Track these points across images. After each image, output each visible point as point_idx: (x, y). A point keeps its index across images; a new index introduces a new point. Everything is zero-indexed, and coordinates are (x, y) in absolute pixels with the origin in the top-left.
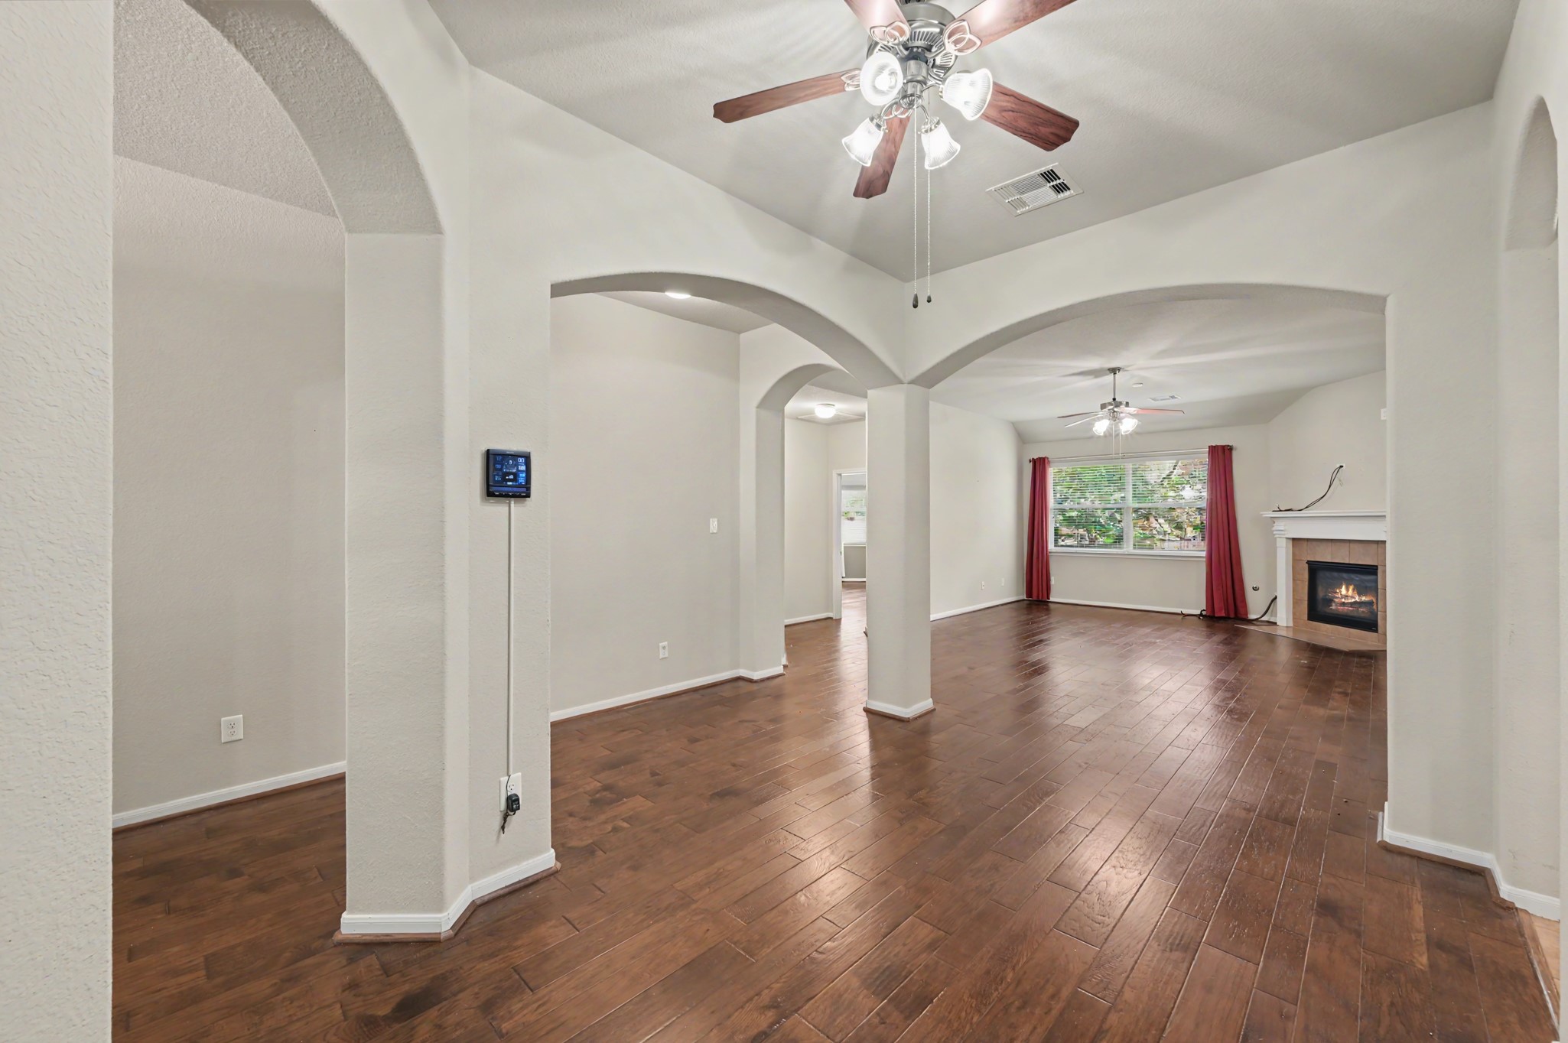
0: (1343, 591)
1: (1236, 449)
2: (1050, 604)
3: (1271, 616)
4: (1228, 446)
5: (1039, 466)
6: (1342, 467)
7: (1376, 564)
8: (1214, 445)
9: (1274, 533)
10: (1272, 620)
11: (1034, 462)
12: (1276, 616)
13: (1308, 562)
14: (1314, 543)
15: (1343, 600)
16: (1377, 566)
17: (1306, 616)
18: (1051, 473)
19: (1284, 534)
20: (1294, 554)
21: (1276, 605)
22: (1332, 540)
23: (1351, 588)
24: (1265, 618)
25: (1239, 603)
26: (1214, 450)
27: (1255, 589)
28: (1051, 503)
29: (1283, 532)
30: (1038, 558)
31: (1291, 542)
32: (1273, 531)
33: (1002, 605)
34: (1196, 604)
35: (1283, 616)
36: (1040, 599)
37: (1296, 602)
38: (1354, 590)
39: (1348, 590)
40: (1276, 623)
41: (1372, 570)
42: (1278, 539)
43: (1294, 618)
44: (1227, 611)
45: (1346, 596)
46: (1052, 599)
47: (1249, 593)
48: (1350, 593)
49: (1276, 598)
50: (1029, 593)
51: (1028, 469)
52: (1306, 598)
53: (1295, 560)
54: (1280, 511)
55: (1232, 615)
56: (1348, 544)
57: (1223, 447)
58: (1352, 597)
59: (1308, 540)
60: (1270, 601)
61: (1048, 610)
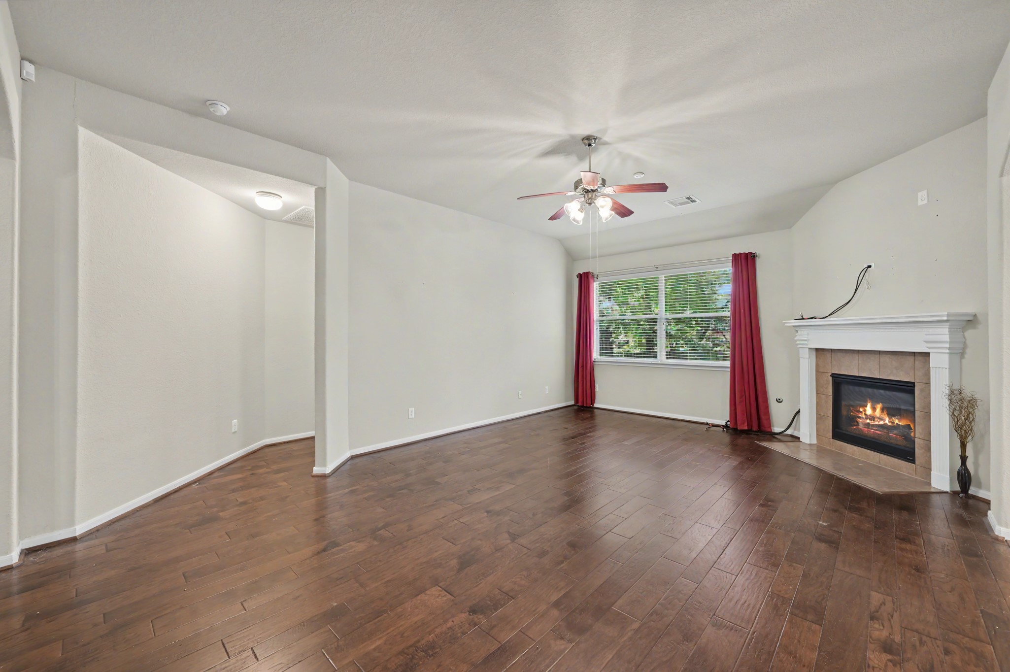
0: (869, 411)
1: (759, 258)
2: (595, 410)
3: (795, 429)
4: (752, 253)
5: (585, 279)
6: (869, 267)
7: (912, 381)
8: (737, 252)
9: (798, 342)
10: (796, 434)
11: (580, 276)
12: (799, 430)
13: (834, 376)
14: (839, 354)
15: (868, 421)
16: (914, 383)
17: (831, 434)
18: (595, 287)
19: (807, 345)
20: (817, 365)
21: (799, 420)
22: (859, 352)
23: (879, 407)
24: (789, 432)
25: (763, 417)
26: (737, 258)
27: (779, 401)
28: (596, 315)
29: (806, 342)
30: (583, 366)
31: (814, 353)
32: (796, 341)
33: (546, 412)
34: (720, 415)
35: (807, 431)
36: (585, 405)
37: (820, 418)
38: (882, 410)
39: (874, 409)
40: (799, 438)
41: (908, 388)
42: (800, 349)
43: (818, 435)
44: (750, 424)
45: (873, 418)
46: (596, 405)
47: (774, 407)
48: (878, 413)
49: (799, 412)
50: (577, 400)
51: (576, 282)
52: (831, 415)
53: (819, 373)
54: (803, 319)
55: (755, 428)
56: (877, 356)
57: (746, 255)
58: (881, 419)
59: (833, 351)
60: (794, 414)
61: (592, 417)
